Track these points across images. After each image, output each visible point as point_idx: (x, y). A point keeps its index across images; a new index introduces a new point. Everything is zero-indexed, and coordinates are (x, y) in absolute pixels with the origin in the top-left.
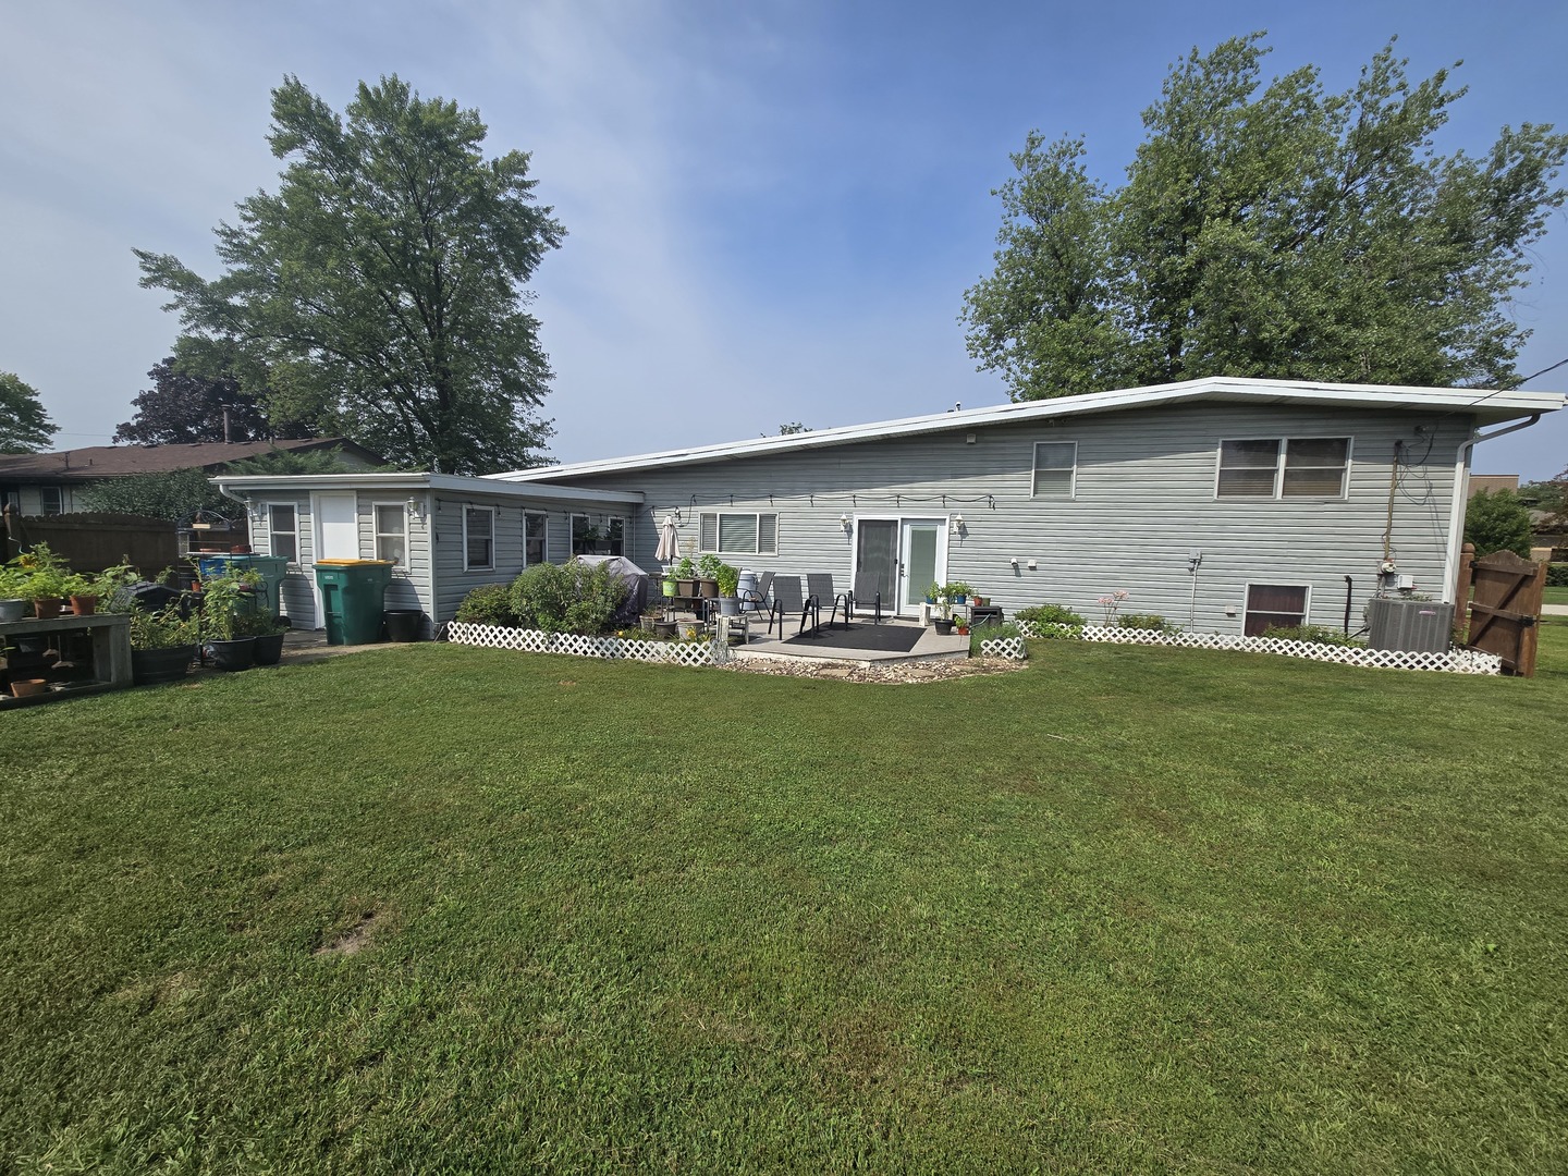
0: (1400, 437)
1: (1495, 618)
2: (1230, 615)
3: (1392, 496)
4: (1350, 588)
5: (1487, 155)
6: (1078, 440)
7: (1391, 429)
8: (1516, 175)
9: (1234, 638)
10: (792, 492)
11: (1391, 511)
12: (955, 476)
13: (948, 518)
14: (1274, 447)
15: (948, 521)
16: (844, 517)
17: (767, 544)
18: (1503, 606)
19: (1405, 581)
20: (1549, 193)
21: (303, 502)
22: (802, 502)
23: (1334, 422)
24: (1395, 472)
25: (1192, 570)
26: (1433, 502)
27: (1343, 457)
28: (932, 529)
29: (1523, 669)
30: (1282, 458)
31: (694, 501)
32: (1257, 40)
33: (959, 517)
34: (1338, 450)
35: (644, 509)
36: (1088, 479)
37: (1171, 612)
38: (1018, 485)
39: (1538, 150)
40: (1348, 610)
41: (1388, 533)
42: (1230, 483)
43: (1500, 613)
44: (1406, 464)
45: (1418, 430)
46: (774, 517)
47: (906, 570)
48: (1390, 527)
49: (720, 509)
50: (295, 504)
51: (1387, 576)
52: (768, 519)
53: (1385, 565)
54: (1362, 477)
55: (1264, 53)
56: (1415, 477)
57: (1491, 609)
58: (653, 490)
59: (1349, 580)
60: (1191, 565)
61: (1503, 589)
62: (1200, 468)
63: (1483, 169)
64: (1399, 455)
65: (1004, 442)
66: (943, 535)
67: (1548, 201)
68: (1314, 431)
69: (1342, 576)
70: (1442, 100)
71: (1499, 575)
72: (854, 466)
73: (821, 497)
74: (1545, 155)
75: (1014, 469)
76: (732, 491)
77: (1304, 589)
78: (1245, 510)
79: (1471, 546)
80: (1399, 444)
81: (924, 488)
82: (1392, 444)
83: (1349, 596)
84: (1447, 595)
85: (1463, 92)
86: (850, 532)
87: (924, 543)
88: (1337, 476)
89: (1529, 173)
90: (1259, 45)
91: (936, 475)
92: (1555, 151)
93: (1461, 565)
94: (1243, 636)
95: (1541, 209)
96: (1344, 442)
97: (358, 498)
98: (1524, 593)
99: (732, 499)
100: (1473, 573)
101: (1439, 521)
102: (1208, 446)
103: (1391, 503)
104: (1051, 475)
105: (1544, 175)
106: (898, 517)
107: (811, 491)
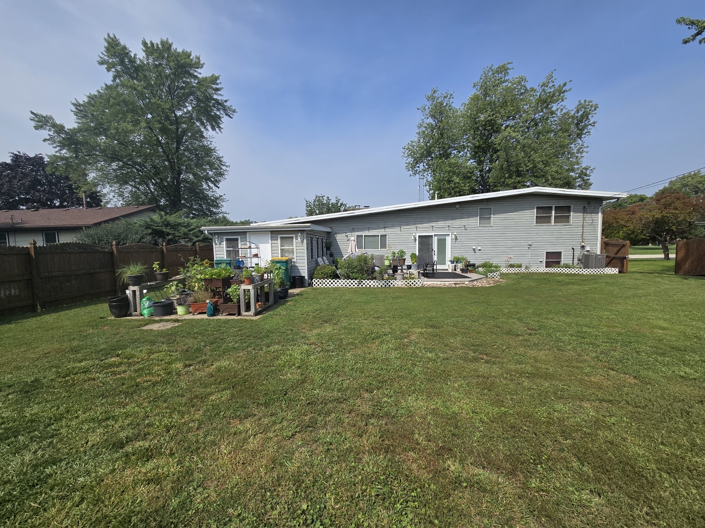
0: (585, 205)
1: (614, 258)
2: (541, 262)
3: (583, 223)
4: (574, 251)
5: (574, 109)
6: (493, 207)
7: (582, 203)
8: (582, 116)
9: (543, 269)
10: (393, 226)
11: (583, 228)
12: (452, 219)
13: (450, 234)
14: (550, 208)
15: (450, 235)
16: (414, 235)
17: (383, 245)
18: (616, 254)
19: (588, 248)
20: (591, 122)
21: (243, 236)
22: (396, 230)
23: (567, 201)
24: (583, 216)
25: (529, 248)
26: (593, 224)
27: (570, 212)
28: (444, 238)
29: (625, 271)
30: (553, 212)
31: (353, 230)
32: (509, 65)
33: (455, 233)
34: (568, 209)
35: (332, 234)
36: (496, 219)
37: (524, 262)
38: (474, 222)
39: (588, 108)
40: (573, 258)
41: (582, 234)
42: (539, 219)
43: (615, 256)
44: (587, 214)
45: (589, 203)
46: (386, 235)
47: (436, 253)
48: (583, 232)
49: (364, 233)
50: (239, 237)
51: (583, 247)
52: (384, 237)
53: (583, 244)
54: (575, 217)
55: (511, 69)
56: (588, 216)
57: (612, 255)
58: (336, 227)
59: (573, 249)
60: (529, 246)
61: (616, 249)
62: (530, 215)
63: (573, 113)
64: (584, 211)
65: (468, 207)
66: (449, 240)
67: (591, 125)
68: (562, 203)
69: (571, 248)
70: (564, 91)
71: (614, 245)
72: (416, 216)
73: (404, 228)
74: (590, 110)
75: (472, 216)
76: (369, 226)
77: (560, 253)
78: (544, 227)
79: (603, 237)
80: (584, 207)
81: (441, 224)
82: (582, 207)
83: (574, 254)
84: (599, 253)
85: (570, 89)
86: (415, 240)
87: (442, 243)
88: (568, 217)
89: (586, 116)
90: (509, 66)
91: (446, 219)
92: (593, 109)
93: (601, 243)
94: (545, 268)
95: (589, 127)
96: (569, 207)
97: (271, 234)
98: (623, 250)
99: (369, 229)
100: (605, 245)
101: (595, 230)
102: (532, 208)
103: (583, 225)
104: (485, 217)
105: (590, 117)
106: (432, 234)
107: (400, 226)
